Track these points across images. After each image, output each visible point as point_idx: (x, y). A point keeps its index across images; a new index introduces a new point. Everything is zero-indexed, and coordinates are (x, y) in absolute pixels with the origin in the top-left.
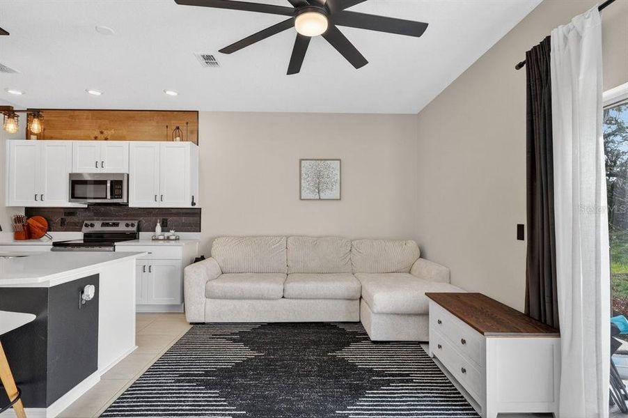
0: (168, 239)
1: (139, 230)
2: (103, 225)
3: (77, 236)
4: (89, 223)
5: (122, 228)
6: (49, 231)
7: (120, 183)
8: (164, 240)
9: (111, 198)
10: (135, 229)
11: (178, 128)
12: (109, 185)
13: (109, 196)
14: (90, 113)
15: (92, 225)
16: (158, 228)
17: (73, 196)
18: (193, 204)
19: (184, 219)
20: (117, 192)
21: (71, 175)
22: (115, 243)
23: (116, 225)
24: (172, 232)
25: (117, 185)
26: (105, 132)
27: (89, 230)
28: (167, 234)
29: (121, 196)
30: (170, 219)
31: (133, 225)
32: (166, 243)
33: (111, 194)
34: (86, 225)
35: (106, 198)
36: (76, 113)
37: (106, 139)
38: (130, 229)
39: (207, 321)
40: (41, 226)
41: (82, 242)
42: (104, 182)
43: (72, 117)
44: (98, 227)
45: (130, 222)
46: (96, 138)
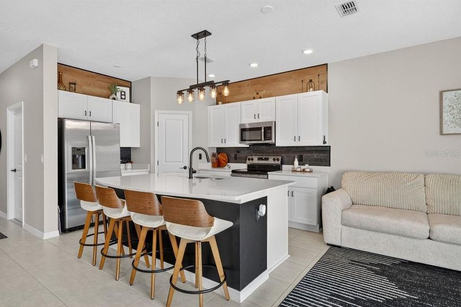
0: (304, 171)
1: (282, 163)
2: (259, 159)
3: (243, 167)
4: (250, 157)
5: (271, 161)
6: (229, 162)
7: (270, 128)
8: (301, 171)
9: (265, 140)
10: (279, 162)
11: (311, 81)
12: (263, 131)
13: (263, 139)
14: (249, 82)
15: (252, 159)
16: (296, 162)
17: (242, 139)
18: (325, 142)
19: (315, 155)
20: (268, 135)
21: (241, 125)
22: (268, 173)
23: (267, 159)
24: (307, 165)
25: (268, 130)
26: (260, 93)
27: (251, 162)
28: (303, 167)
29: (271, 139)
30: (305, 155)
31: (278, 160)
32: (302, 174)
33: (265, 137)
34: (249, 159)
35: (261, 140)
36: (242, 83)
37: (260, 98)
38: (276, 162)
39: (343, 245)
40: (224, 159)
41: (247, 171)
42: (260, 129)
43: (240, 87)
44: (256, 161)
45: (276, 158)
46: (254, 98)
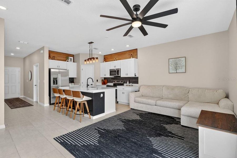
1: (124, 83)
2: (117, 82)
3: (112, 84)
4: (114, 81)
5: (120, 82)
6: (108, 83)
7: (119, 71)
8: (129, 86)
10: (123, 83)
11: (132, 55)
15: (115, 82)
16: (128, 82)
17: (111, 75)
18: (135, 76)
19: (134, 80)
20: (118, 73)
21: (110, 70)
22: (117, 86)
23: (119, 82)
24: (131, 84)
28: (130, 84)
30: (130, 80)
31: (122, 82)
32: (129, 87)
33: (117, 74)
34: (114, 82)
37: (116, 60)
38: (122, 83)
39: (135, 108)
40: (106, 82)
42: (116, 71)
43: (111, 56)
44: (116, 82)
46: (115, 60)
